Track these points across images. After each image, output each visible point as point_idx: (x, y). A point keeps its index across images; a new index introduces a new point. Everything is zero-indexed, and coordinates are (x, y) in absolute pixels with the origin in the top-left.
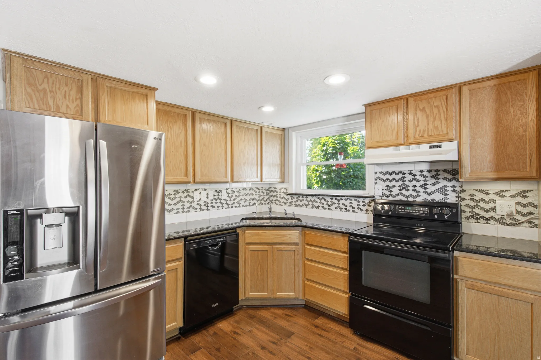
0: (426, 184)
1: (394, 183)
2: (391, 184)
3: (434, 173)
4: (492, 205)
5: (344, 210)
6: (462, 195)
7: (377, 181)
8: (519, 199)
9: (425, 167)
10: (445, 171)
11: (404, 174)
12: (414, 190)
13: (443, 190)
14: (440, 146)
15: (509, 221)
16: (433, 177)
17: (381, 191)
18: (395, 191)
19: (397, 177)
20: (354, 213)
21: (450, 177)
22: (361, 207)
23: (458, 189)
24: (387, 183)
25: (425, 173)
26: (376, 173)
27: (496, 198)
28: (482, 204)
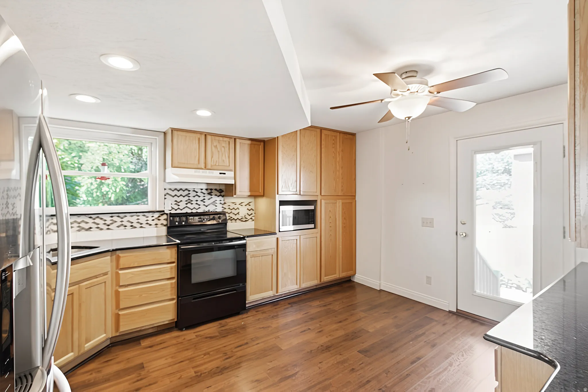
0: (204, 199)
1: (181, 198)
2: (179, 199)
3: (210, 191)
4: (237, 211)
5: (129, 227)
6: (224, 206)
7: (166, 197)
8: (248, 207)
9: (204, 187)
10: (216, 190)
11: (189, 191)
12: (197, 204)
13: (214, 203)
14: (225, 174)
15: (244, 220)
16: (209, 194)
17: (170, 205)
18: (182, 205)
19: (184, 193)
20: (142, 229)
21: (219, 194)
22: (150, 222)
23: (222, 202)
24: (176, 198)
25: (204, 191)
26: (165, 189)
27: (239, 206)
28: (233, 211)
